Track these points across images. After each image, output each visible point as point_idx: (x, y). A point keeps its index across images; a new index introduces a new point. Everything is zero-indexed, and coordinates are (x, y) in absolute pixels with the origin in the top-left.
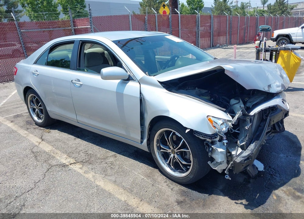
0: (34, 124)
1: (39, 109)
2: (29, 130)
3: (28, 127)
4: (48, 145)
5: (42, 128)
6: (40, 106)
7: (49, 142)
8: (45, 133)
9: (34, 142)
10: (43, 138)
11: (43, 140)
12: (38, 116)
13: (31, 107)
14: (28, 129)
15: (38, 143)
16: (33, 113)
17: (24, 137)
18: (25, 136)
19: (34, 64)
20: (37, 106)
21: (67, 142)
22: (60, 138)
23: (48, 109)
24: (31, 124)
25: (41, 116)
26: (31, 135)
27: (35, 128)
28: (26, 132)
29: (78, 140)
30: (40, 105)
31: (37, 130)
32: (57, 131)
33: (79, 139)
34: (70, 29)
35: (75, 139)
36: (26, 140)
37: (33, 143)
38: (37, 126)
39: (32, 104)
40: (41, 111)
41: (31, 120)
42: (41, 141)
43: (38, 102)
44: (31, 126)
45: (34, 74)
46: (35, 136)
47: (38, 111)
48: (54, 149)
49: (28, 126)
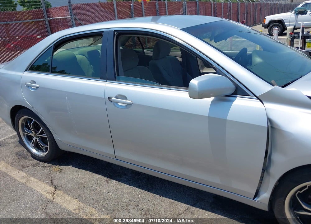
0: (31, 158)
1: (38, 137)
2: (26, 169)
3: (22, 164)
4: (70, 198)
5: (46, 164)
6: (42, 133)
7: (68, 192)
8: (54, 174)
9: (44, 193)
10: (55, 182)
11: (56, 188)
12: (37, 147)
13: (24, 135)
14: (23, 167)
15: (51, 195)
16: (28, 143)
17: (22, 184)
18: (23, 181)
19: (26, 70)
20: (36, 132)
21: (99, 189)
22: (83, 182)
23: (56, 138)
24: (25, 158)
25: (42, 147)
26: (33, 179)
27: (34, 166)
28: (22, 174)
29: (113, 183)
30: (42, 131)
31: (39, 169)
32: (70, 167)
33: (115, 181)
34: (44, 21)
35: (107, 181)
36: (28, 189)
37: (42, 196)
38: (36, 162)
39: (26, 130)
40: (43, 140)
41: (23, 151)
42: (54, 189)
43: (37, 128)
44: (26, 161)
45: (28, 86)
46: (40, 180)
47: (37, 140)
48: (82, 204)
49: (22, 162)
